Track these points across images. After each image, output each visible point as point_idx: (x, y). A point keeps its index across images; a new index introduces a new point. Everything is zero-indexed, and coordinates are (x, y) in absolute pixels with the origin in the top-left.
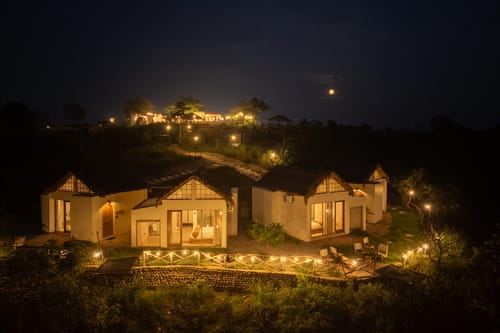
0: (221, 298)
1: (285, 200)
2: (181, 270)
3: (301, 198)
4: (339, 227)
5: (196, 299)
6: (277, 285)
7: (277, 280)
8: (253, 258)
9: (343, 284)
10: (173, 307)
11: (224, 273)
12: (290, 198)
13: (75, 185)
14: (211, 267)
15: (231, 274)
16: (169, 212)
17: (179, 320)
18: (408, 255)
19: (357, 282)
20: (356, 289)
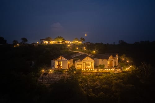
0: (97, 77)
1: (102, 60)
2: (89, 72)
3: (106, 60)
4: (112, 66)
5: (93, 77)
6: (107, 74)
7: (106, 73)
8: (102, 70)
9: (118, 73)
10: (89, 78)
11: (97, 73)
12: (103, 60)
13: (61, 58)
14: (94, 72)
15: (98, 73)
16: (83, 63)
17: (91, 80)
18: (127, 69)
19: (120, 73)
20: (120, 74)
